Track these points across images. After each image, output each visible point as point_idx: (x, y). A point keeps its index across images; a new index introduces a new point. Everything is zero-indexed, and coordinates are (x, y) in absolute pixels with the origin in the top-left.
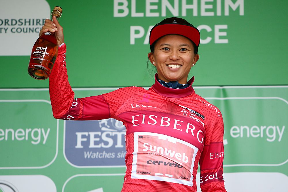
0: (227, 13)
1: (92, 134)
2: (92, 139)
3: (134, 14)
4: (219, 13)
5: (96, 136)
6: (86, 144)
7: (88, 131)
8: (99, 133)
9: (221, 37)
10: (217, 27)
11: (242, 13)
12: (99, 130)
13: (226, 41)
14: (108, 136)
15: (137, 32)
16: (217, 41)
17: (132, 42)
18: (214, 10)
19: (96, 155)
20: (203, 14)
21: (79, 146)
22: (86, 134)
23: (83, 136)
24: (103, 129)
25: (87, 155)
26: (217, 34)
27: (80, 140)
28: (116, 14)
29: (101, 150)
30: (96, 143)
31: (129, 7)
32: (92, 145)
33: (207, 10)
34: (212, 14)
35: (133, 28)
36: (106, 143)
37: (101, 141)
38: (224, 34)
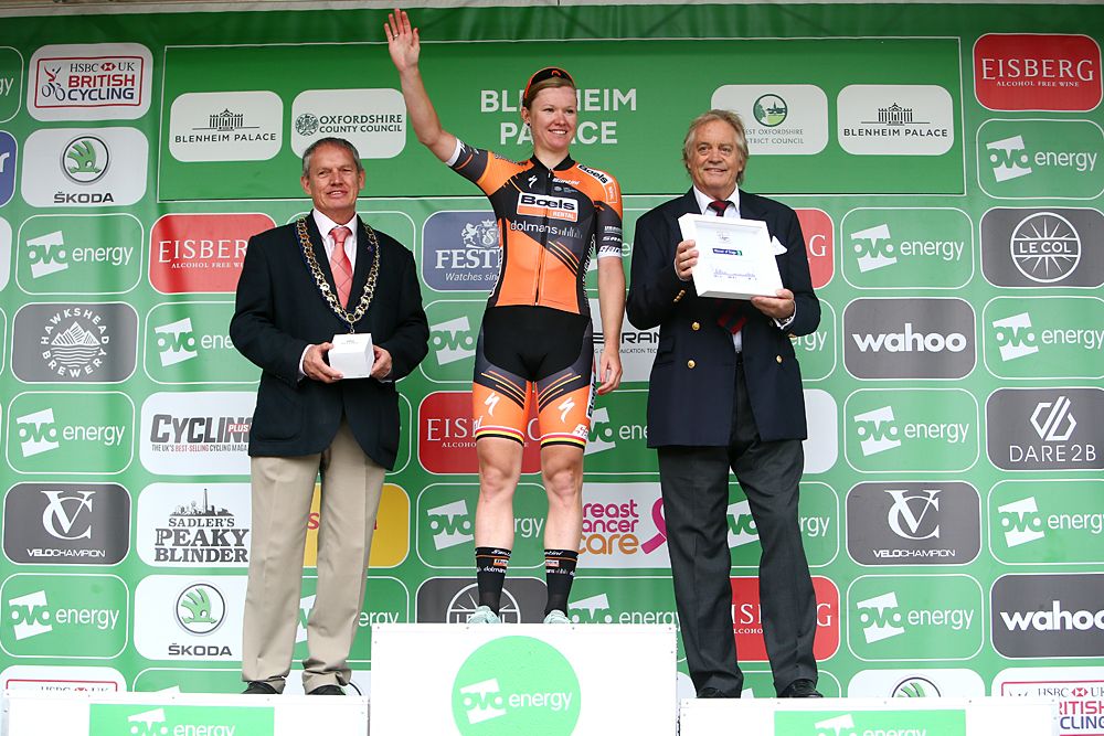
0: (616, 108)
1: (455, 252)
2: (455, 259)
3: (505, 109)
4: (606, 108)
5: (459, 255)
6: (447, 264)
7: (450, 249)
8: (464, 251)
9: (608, 137)
10: (604, 125)
11: (634, 108)
12: (464, 247)
13: (615, 141)
14: (473, 254)
15: (509, 130)
16: (604, 141)
17: (503, 142)
18: (601, 103)
19: (459, 277)
20: (588, 108)
21: (440, 266)
22: (448, 252)
23: (444, 255)
24: (468, 246)
25: (449, 277)
26: (605, 132)
27: (440, 258)
28: (484, 109)
29: (466, 271)
30: (459, 263)
31: (500, 100)
32: (455, 265)
33: (592, 104)
34: (598, 108)
35: (504, 126)
36: (472, 263)
37: (466, 260)
38: (613, 132)
